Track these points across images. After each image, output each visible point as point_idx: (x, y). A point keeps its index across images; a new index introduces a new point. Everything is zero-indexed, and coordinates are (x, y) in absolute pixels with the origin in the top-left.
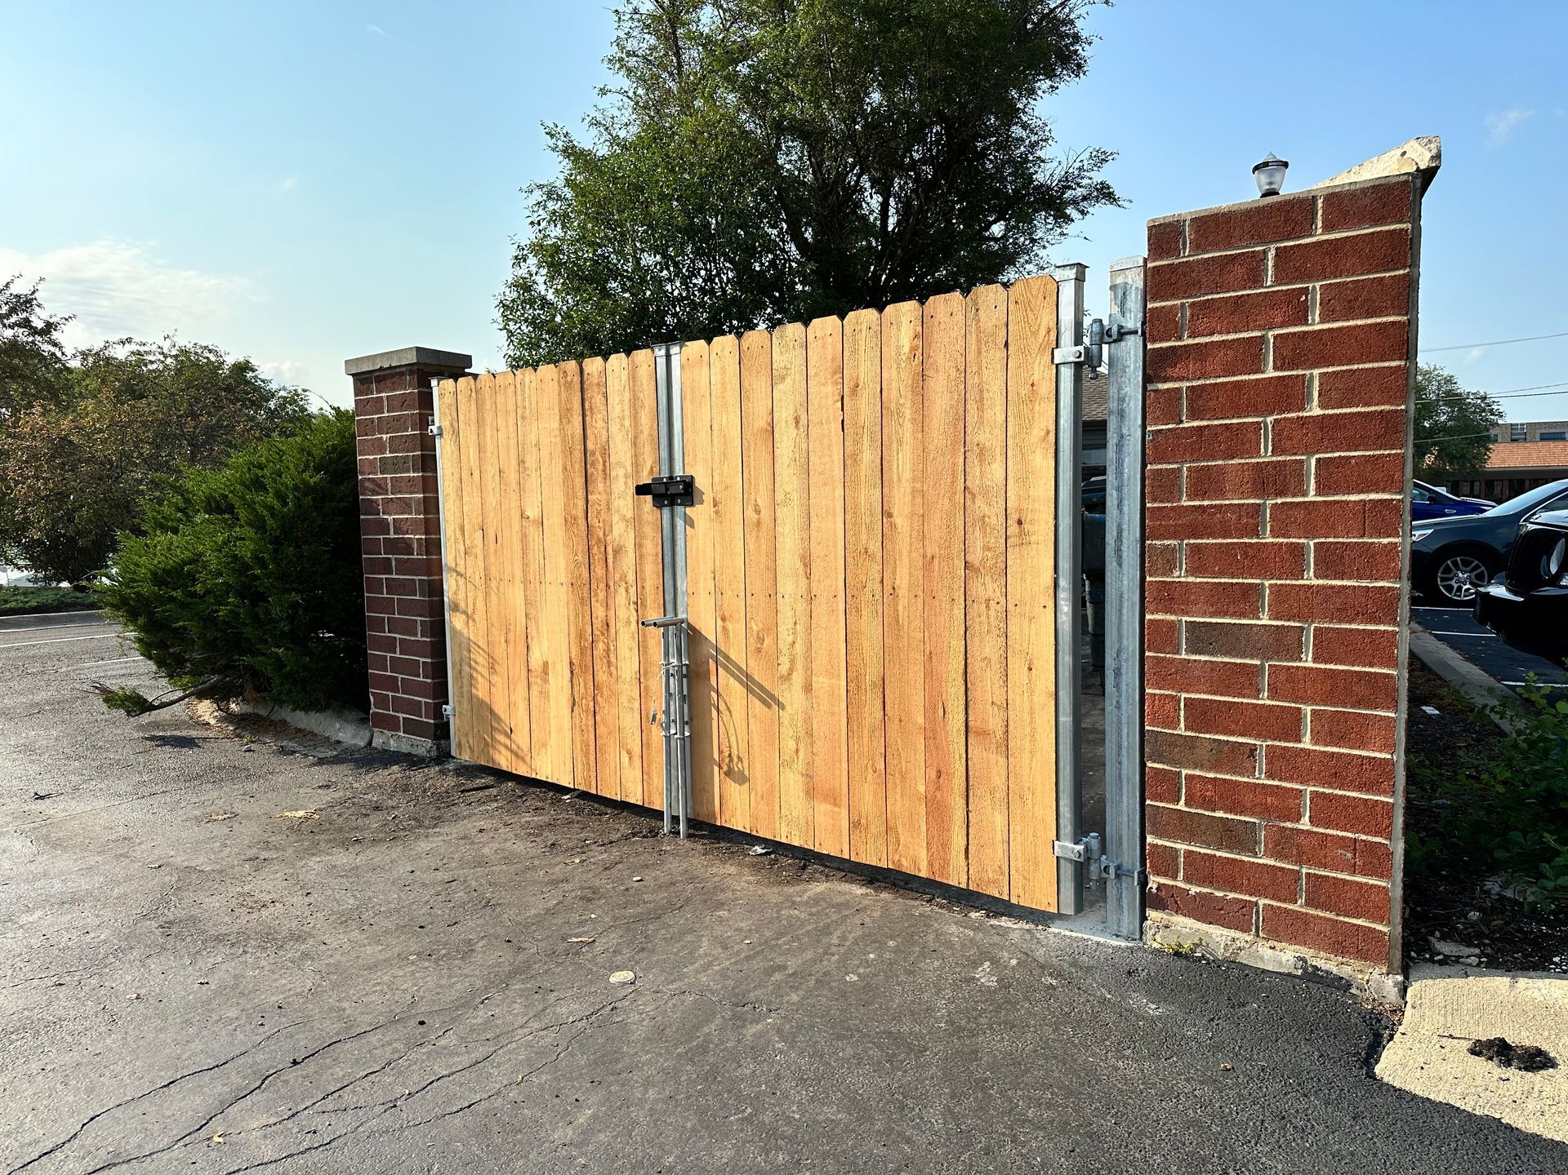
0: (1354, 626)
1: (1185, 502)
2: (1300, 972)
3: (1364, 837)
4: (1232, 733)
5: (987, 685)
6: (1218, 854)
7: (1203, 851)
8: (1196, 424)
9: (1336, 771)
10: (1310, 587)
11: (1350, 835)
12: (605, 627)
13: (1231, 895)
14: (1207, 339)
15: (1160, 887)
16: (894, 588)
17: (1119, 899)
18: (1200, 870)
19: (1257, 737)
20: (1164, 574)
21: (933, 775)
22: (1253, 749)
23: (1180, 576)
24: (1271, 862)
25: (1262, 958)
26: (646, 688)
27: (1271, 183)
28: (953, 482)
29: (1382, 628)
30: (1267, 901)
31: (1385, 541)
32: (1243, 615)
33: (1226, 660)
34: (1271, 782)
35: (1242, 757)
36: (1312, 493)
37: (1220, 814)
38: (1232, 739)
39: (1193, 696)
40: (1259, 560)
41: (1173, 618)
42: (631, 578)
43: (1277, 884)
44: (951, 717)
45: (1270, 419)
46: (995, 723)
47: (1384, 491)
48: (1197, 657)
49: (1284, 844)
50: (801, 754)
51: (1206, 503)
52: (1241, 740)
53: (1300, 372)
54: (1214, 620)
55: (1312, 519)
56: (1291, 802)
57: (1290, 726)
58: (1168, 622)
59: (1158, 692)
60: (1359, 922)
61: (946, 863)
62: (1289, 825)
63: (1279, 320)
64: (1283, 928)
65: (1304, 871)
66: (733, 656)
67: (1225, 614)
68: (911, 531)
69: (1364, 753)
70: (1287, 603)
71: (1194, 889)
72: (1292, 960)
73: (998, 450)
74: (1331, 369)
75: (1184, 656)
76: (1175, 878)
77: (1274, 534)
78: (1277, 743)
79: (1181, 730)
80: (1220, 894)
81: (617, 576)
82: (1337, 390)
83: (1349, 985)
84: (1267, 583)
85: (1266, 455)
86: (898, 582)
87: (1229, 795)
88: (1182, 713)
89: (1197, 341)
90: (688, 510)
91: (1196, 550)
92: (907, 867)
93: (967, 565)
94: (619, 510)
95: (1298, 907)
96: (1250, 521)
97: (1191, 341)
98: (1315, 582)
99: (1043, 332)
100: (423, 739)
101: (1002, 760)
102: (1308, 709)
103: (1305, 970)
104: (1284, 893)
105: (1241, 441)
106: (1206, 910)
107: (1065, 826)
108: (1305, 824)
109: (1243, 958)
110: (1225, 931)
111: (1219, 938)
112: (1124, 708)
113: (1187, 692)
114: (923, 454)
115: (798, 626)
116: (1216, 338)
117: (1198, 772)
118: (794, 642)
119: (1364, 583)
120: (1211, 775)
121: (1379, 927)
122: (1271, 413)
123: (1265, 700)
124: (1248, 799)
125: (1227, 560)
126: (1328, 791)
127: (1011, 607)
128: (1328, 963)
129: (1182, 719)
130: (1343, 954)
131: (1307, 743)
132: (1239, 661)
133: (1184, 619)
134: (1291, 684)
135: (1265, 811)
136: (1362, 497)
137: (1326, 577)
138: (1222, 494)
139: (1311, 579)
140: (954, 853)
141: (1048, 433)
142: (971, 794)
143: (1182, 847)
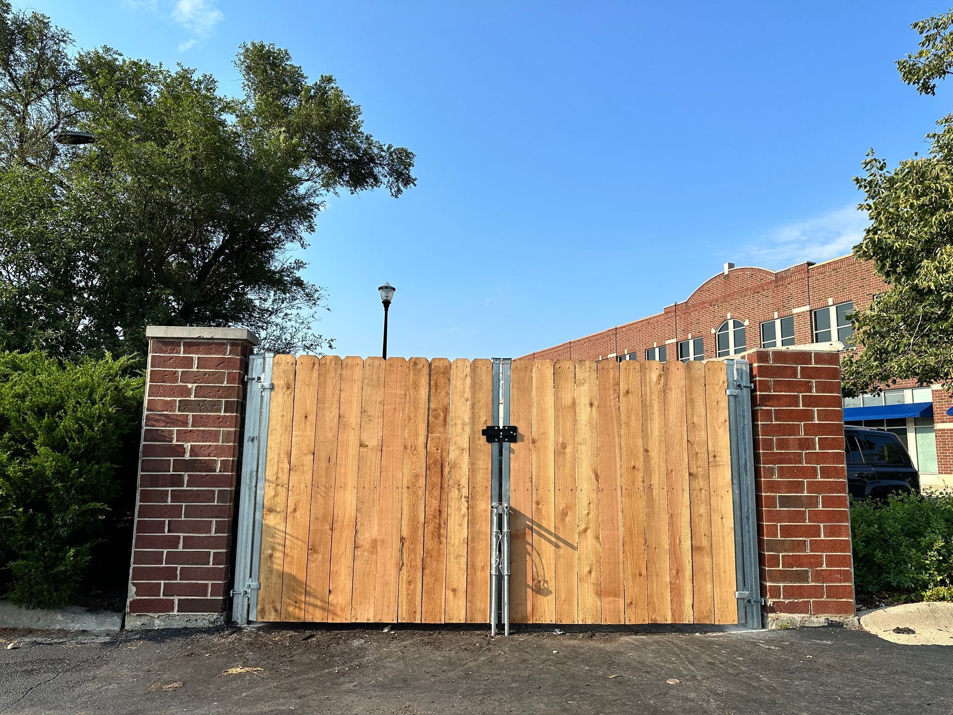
0: (834, 495)
1: (775, 451)
2: (827, 624)
3: (843, 569)
4: (797, 537)
5: (702, 526)
6: (795, 585)
7: (789, 585)
8: (778, 423)
9: (833, 546)
10: (819, 481)
11: (839, 568)
12: (438, 513)
13: (800, 600)
14: (780, 393)
15: (774, 603)
16: (650, 485)
17: (752, 614)
18: (789, 593)
19: (806, 537)
20: (770, 478)
21: (674, 572)
22: (805, 541)
23: (775, 478)
24: (814, 584)
25: (813, 622)
26: (473, 548)
27: (387, 297)
28: (681, 438)
29: (842, 495)
30: (813, 600)
31: (841, 466)
32: (798, 492)
33: (793, 509)
34: (812, 553)
35: (801, 545)
36: (818, 449)
37: (795, 569)
38: (798, 539)
39: (783, 524)
40: (804, 473)
41: (774, 494)
42: (464, 482)
43: (816, 592)
44: (683, 544)
45: (802, 423)
46: (705, 543)
47: (839, 449)
48: (783, 509)
49: (819, 576)
50: (593, 573)
51: (783, 451)
52: (801, 539)
53: (811, 408)
54: (788, 495)
55: (819, 458)
56: (819, 560)
57: (816, 532)
58: (772, 496)
59: (769, 524)
60: (844, 600)
61: (682, 613)
62: (819, 568)
63: (803, 390)
64: (820, 608)
65: (825, 585)
66: (544, 525)
67: (792, 493)
68: (659, 459)
69: (841, 539)
70: (813, 487)
71: (787, 601)
72: (824, 620)
73: (703, 426)
74: (820, 408)
75: (778, 509)
76: (779, 598)
77: (806, 463)
78: (813, 539)
79: (779, 538)
80: (797, 601)
81: (451, 482)
82: (823, 415)
83: (843, 625)
84: (805, 481)
85: (802, 435)
86: (652, 482)
87: (798, 560)
88: (779, 531)
89: (776, 393)
90: (512, 445)
91: (780, 469)
92: (660, 621)
93: (690, 474)
94: (455, 443)
95: (824, 599)
96: (798, 458)
97: (774, 393)
98: (821, 480)
99: (721, 382)
100: (206, 614)
101: (710, 560)
102: (822, 525)
103: (828, 623)
104: (819, 595)
105: (794, 430)
106: (792, 608)
107: (740, 584)
108: (824, 567)
109: (807, 624)
110: (800, 615)
111: (797, 617)
112: (751, 532)
113: (781, 523)
114: (665, 424)
115: (591, 505)
116: (783, 393)
117: (786, 554)
118: (588, 514)
119: (836, 480)
120: (791, 554)
121: (850, 600)
122: (803, 421)
123: (807, 523)
124: (804, 561)
125: (792, 472)
126: (831, 554)
127: (712, 492)
128: (836, 618)
129: (779, 533)
130: (840, 613)
131: (822, 537)
132: (798, 509)
133: (778, 495)
134: (815, 516)
135: (811, 565)
136: (833, 451)
137: (824, 478)
138: (788, 448)
139: (819, 479)
140: (686, 608)
141: (726, 421)
142: (694, 578)
143: (781, 585)
